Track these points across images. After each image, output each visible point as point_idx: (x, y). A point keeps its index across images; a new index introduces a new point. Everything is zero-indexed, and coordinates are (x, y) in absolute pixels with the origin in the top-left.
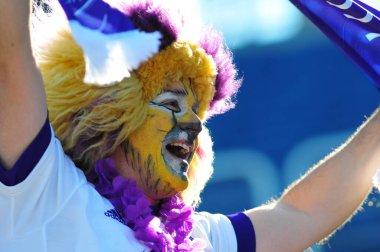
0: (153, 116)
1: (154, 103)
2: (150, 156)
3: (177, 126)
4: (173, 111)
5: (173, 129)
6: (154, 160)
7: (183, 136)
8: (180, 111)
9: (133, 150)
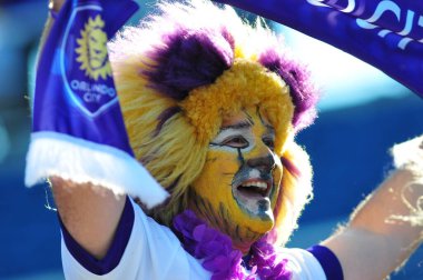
0: (215, 160)
1: (215, 144)
2: (221, 204)
3: (245, 165)
4: (239, 148)
5: (241, 168)
6: (227, 207)
7: (255, 173)
8: (248, 146)
9: (202, 200)
